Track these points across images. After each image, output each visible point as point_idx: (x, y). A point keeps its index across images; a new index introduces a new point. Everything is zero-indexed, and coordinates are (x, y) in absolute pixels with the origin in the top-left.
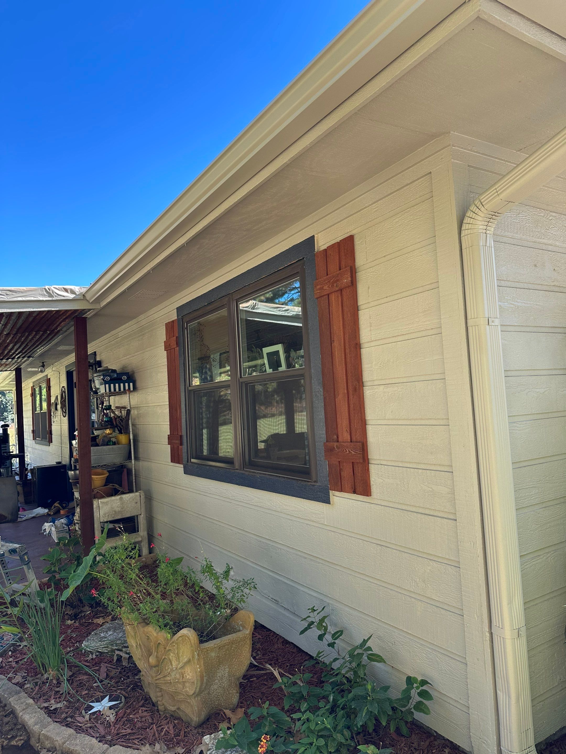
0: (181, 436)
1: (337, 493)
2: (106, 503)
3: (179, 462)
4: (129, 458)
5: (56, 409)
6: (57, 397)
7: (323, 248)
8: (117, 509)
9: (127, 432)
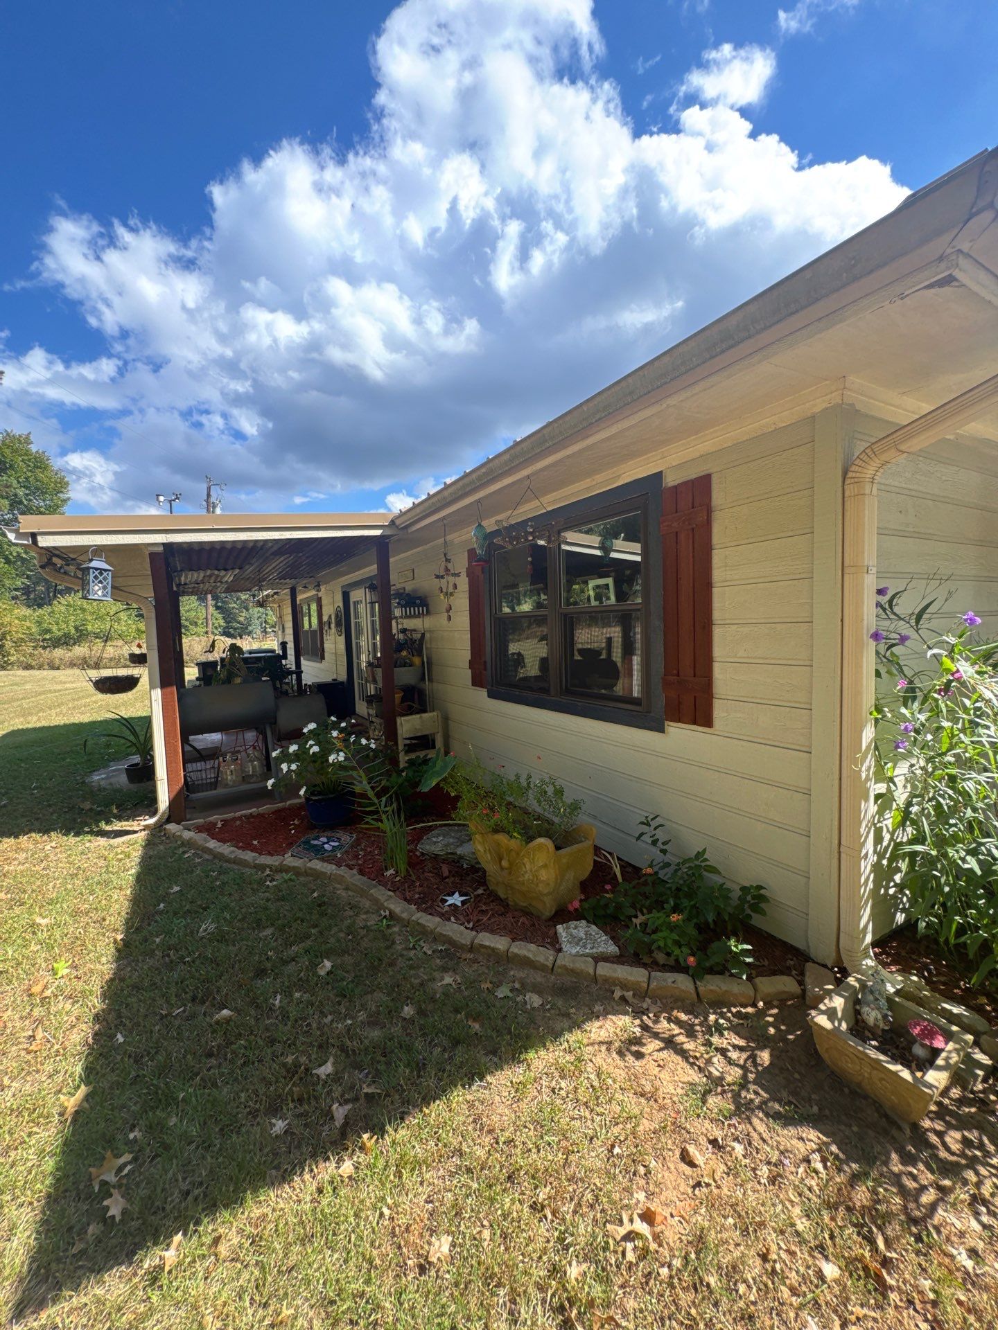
0: (485, 662)
1: (672, 724)
2: (408, 721)
3: (481, 686)
4: (423, 679)
5: (330, 628)
6: (330, 617)
7: (671, 484)
8: (418, 727)
9: (420, 654)
